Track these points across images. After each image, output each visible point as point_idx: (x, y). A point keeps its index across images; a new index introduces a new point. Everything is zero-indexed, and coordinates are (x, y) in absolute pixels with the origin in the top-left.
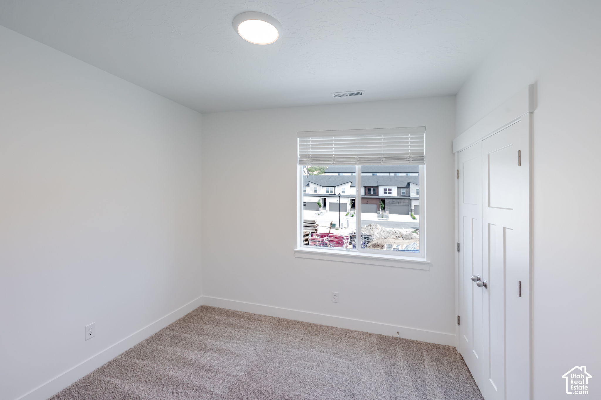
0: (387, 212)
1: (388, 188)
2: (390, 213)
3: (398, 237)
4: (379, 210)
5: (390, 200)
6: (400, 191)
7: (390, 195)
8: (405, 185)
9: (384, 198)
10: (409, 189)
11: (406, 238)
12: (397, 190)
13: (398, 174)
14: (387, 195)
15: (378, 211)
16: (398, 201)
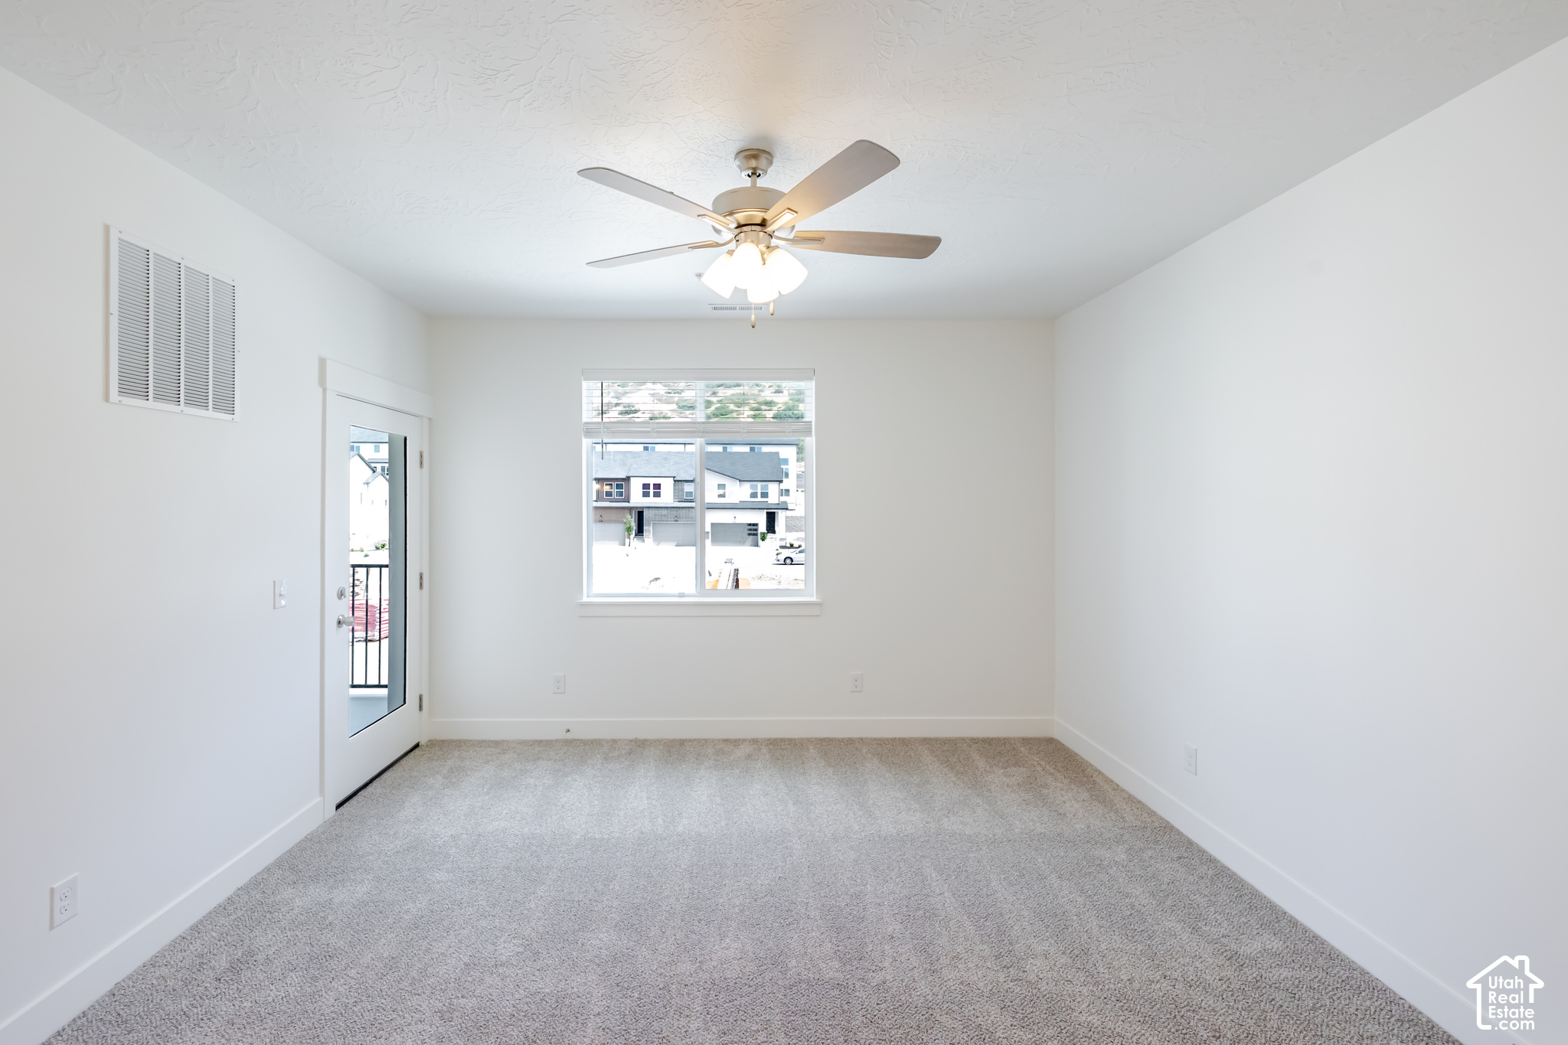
0: (648, 540)
1: (652, 481)
2: (654, 542)
4: (629, 538)
5: (657, 512)
6: (682, 490)
7: (656, 500)
8: (692, 476)
9: (643, 508)
12: (674, 485)
14: (651, 501)
15: (627, 541)
16: (675, 514)
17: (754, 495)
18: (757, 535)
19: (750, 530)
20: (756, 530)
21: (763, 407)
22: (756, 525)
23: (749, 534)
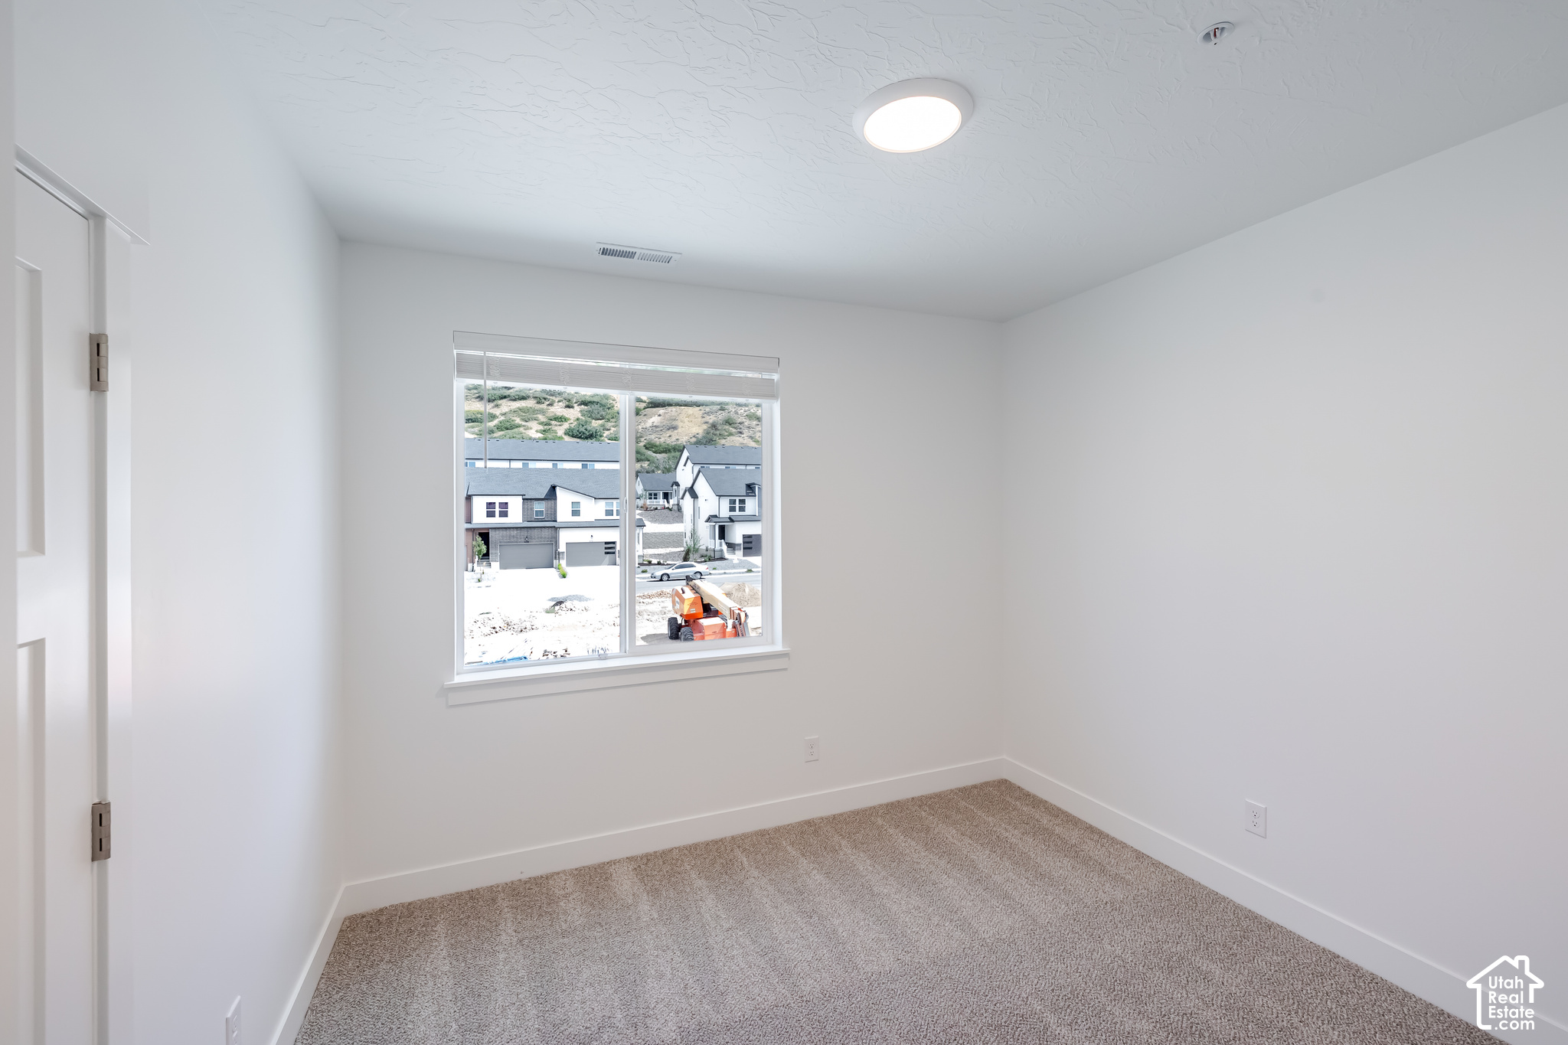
0: (495, 565)
1: (497, 500)
2: (503, 567)
3: (497, 630)
4: (473, 563)
5: (504, 533)
6: (532, 509)
7: (503, 520)
8: (543, 492)
9: (488, 529)
10: (553, 502)
11: (520, 630)
12: (523, 503)
13: (532, 465)
14: (497, 520)
15: (470, 566)
16: (522, 533)
17: (609, 513)
18: (614, 553)
19: (606, 548)
20: (613, 548)
21: (553, 422)
22: (614, 543)
23: (607, 553)
